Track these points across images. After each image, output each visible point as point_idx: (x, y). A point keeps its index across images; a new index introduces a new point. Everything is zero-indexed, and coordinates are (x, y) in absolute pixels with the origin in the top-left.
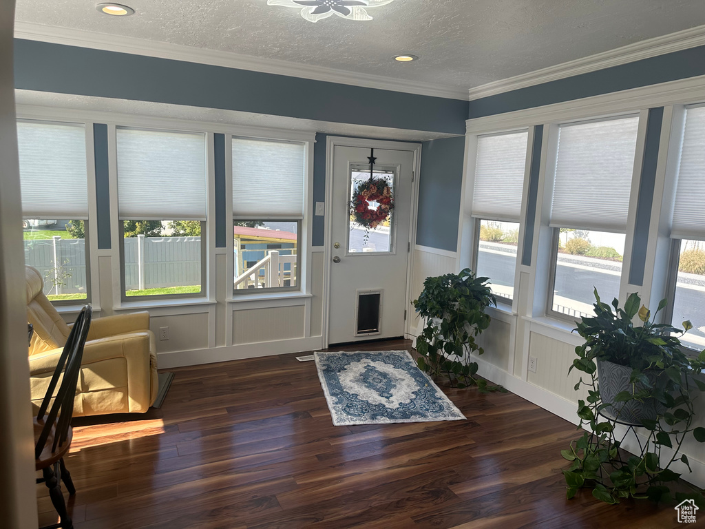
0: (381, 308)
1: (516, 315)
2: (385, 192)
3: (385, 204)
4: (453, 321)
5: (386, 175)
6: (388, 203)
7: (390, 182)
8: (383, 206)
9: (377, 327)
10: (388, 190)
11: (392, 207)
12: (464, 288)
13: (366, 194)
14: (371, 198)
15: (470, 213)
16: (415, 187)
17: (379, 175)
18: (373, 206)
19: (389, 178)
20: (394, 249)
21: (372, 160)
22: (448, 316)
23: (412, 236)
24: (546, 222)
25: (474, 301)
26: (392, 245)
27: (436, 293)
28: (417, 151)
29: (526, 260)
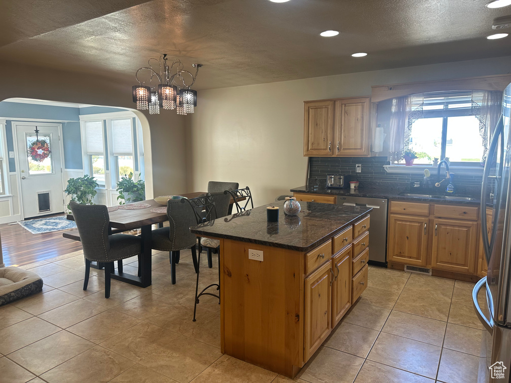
0: (50, 199)
1: (107, 189)
2: (46, 145)
3: (46, 151)
4: (81, 194)
5: (45, 138)
6: (48, 150)
7: (48, 141)
8: (45, 152)
9: (49, 209)
10: (47, 145)
11: (50, 152)
12: (85, 181)
13: (36, 147)
14: (38, 149)
15: (86, 153)
16: (61, 142)
17: (41, 138)
18: (40, 152)
19: (47, 140)
20: (54, 172)
21: (37, 131)
22: (79, 193)
23: (62, 165)
24: (112, 154)
25: (90, 186)
26: (52, 170)
27: (73, 184)
28: (60, 127)
29: (107, 169)
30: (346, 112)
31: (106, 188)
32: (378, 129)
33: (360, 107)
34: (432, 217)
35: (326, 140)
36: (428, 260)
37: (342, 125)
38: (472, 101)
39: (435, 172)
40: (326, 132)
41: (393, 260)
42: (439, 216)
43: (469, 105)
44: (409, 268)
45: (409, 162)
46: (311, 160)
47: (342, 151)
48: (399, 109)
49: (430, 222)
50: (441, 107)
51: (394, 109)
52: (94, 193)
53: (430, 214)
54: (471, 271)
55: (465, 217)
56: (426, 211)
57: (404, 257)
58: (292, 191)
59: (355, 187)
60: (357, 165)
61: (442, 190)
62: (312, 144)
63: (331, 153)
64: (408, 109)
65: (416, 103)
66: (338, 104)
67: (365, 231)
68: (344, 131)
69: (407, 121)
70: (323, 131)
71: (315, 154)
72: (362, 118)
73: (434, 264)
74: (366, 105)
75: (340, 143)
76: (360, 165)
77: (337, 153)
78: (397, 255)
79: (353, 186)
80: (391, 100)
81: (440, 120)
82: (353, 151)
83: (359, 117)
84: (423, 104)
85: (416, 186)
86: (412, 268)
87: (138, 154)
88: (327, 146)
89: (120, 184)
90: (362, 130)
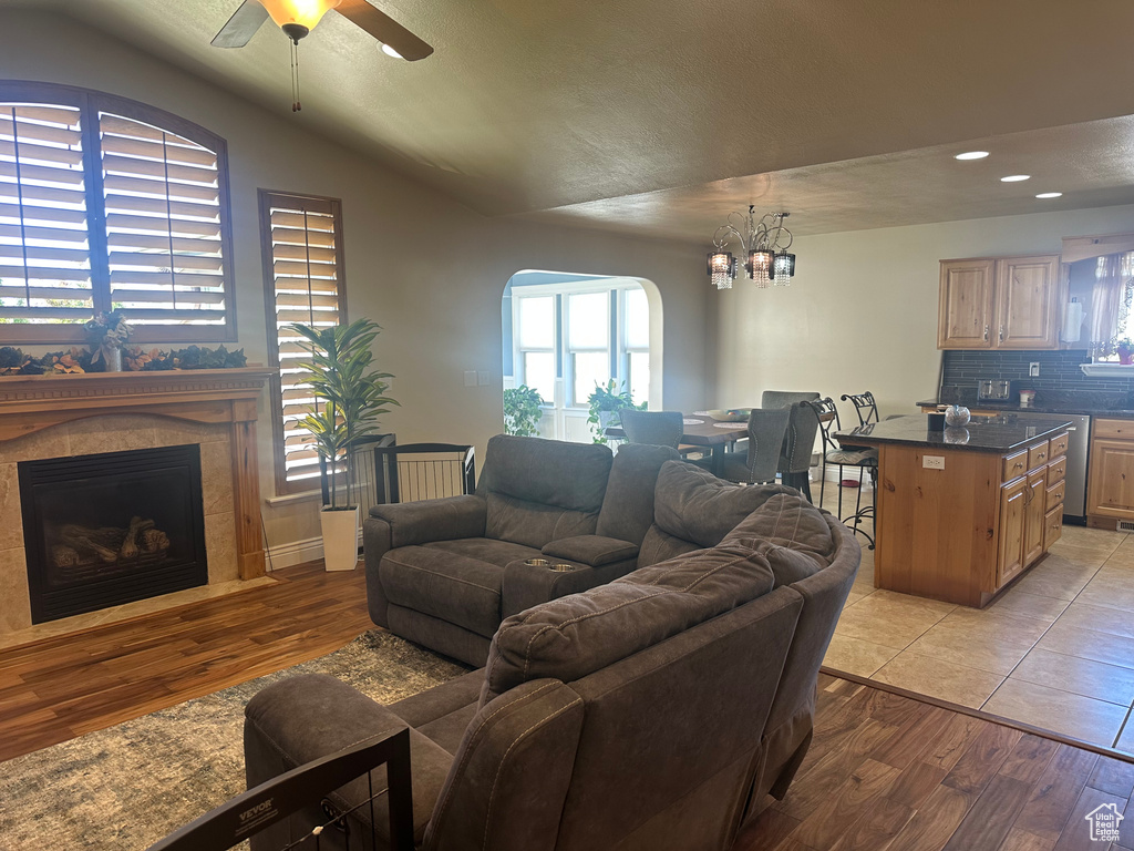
1: (556, 410)
15: (519, 349)
24: (568, 350)
25: (532, 402)
29: (559, 374)
30: (1015, 278)
31: (555, 407)
32: (1072, 305)
33: (1041, 271)
35: (978, 322)
37: (1008, 299)
40: (980, 309)
41: (1097, 512)
45: (1125, 360)
46: (948, 357)
47: (1008, 340)
48: (1109, 273)
51: (1100, 273)
52: (538, 414)
57: (1117, 507)
58: (919, 404)
59: (1029, 399)
60: (1031, 364)
62: (954, 329)
63: (988, 343)
64: (1125, 274)
66: (1002, 265)
67: (1061, 454)
68: (1012, 308)
69: (1123, 292)
70: (975, 308)
71: (959, 345)
72: (1046, 287)
74: (1053, 266)
75: (1005, 328)
76: (1037, 364)
77: (998, 344)
78: (1104, 505)
79: (1025, 398)
80: (1095, 260)
82: (1028, 340)
83: (1040, 285)
87: (617, 350)
88: (981, 333)
89: (593, 399)
90: (1045, 307)
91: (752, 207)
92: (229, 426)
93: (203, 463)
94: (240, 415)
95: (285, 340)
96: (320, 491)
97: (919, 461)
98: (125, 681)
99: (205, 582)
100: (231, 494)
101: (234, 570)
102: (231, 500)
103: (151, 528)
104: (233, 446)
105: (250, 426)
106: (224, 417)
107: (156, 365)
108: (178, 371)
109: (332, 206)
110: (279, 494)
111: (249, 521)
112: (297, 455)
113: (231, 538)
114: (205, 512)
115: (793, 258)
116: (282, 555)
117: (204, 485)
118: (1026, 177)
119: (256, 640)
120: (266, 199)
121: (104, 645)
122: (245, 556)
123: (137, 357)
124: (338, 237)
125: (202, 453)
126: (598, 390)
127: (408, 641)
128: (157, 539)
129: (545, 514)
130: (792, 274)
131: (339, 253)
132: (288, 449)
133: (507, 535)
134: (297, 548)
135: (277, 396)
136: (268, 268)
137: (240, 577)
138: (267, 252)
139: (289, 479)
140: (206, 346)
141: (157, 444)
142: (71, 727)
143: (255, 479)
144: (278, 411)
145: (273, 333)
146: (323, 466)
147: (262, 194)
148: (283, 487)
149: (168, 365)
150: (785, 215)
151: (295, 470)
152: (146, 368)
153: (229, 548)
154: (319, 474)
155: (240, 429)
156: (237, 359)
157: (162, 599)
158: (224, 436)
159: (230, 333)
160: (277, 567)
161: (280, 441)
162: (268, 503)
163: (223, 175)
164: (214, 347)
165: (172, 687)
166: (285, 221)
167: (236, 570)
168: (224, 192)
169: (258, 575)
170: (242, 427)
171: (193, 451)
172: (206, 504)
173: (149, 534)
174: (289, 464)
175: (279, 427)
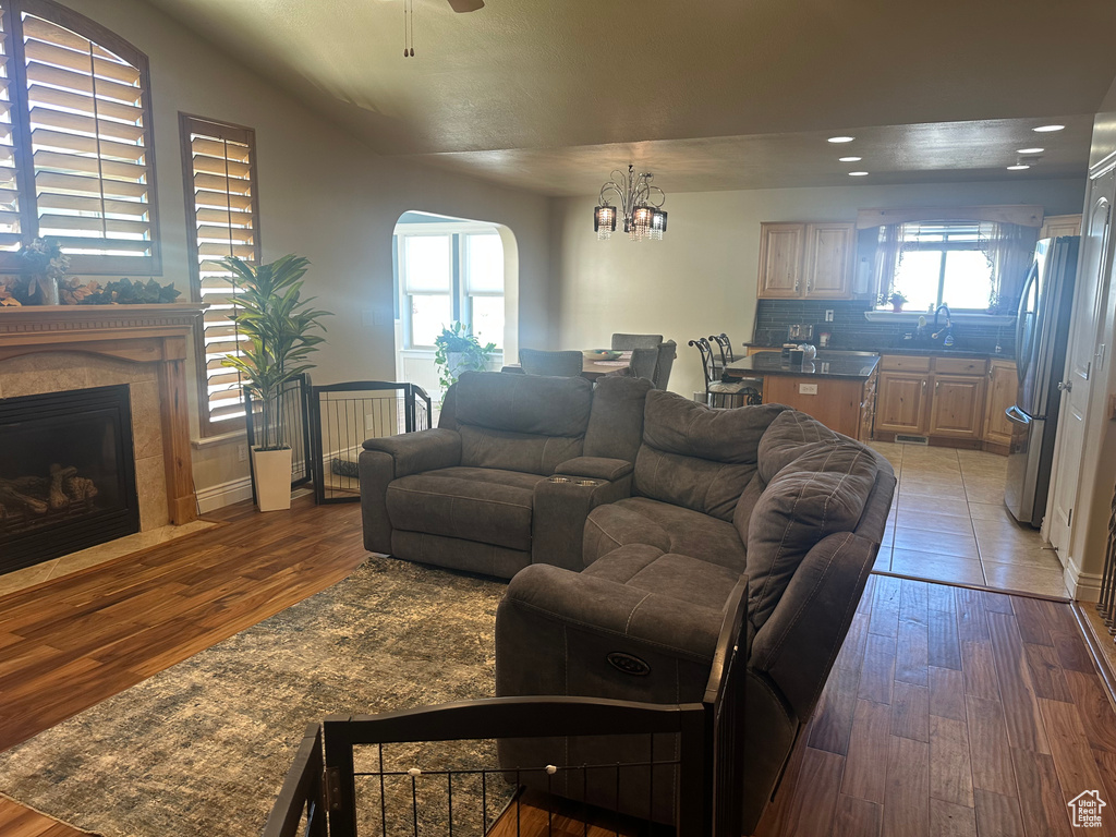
30: (820, 239)
32: (863, 264)
33: (841, 235)
34: (932, 373)
35: (791, 276)
36: (925, 427)
37: (815, 257)
38: (979, 233)
39: (932, 321)
40: (792, 265)
41: (883, 428)
42: (941, 371)
43: (974, 238)
44: (899, 438)
45: (897, 309)
46: (761, 304)
47: (813, 291)
48: (888, 239)
49: (930, 380)
50: (940, 238)
51: (882, 238)
53: (930, 369)
54: (976, 435)
55: (971, 372)
56: (926, 366)
57: (897, 423)
59: (827, 340)
60: (827, 312)
61: (939, 343)
62: (771, 282)
63: (798, 294)
64: (900, 240)
65: (910, 232)
66: (811, 228)
68: (818, 265)
69: (898, 254)
70: (788, 264)
71: (775, 295)
72: (844, 248)
73: (932, 430)
74: (850, 231)
75: (812, 281)
76: (832, 311)
77: (806, 295)
78: (887, 423)
79: (824, 339)
80: (878, 228)
81: (938, 254)
82: (829, 291)
83: (840, 247)
84: (919, 234)
85: (907, 338)
86: (905, 438)
87: (459, 293)
88: (792, 285)
89: (440, 340)
90: (843, 264)
91: (631, 167)
92: (158, 366)
93: (133, 404)
94: (171, 354)
95: (209, 274)
96: (246, 432)
97: (796, 388)
98: (140, 626)
99: (136, 529)
100: (160, 437)
101: (164, 516)
102: (160, 443)
103: (75, 476)
104: (162, 386)
105: (180, 365)
106: (154, 356)
107: (95, 299)
108: (116, 306)
109: (245, 135)
110: (203, 436)
111: (180, 465)
112: (220, 396)
113: (161, 482)
114: (136, 456)
115: (665, 215)
116: (210, 497)
117: (134, 427)
118: (859, 159)
119: (249, 577)
120: (187, 124)
121: (83, 597)
122: (178, 500)
123: (75, 290)
124: (253, 168)
125: (132, 393)
126: (444, 332)
127: (414, 562)
128: (83, 486)
129: (529, 441)
130: (664, 229)
131: (253, 184)
132: (211, 389)
133: (488, 462)
134: (221, 490)
135: (200, 335)
136: (190, 197)
137: (172, 522)
138: (189, 180)
139: (212, 420)
140: (140, 279)
141: (89, 385)
142: (131, 670)
143: (186, 421)
144: (201, 350)
145: (195, 266)
146: (248, 405)
147: (183, 117)
148: (208, 429)
149: (106, 299)
150: (649, 175)
151: (219, 410)
152: (85, 302)
153: (160, 494)
154: (243, 413)
155: (170, 368)
156: (169, 294)
157: (101, 549)
158: (152, 375)
159: (153, 265)
160: (203, 510)
161: (203, 381)
162: (195, 446)
163: (146, 94)
164: (145, 280)
165: (205, 624)
166: (204, 147)
167: (167, 515)
168: (147, 112)
169: (190, 520)
170: (172, 366)
171: (122, 392)
172: (137, 447)
173: (76, 482)
174: (212, 405)
175: (202, 367)
